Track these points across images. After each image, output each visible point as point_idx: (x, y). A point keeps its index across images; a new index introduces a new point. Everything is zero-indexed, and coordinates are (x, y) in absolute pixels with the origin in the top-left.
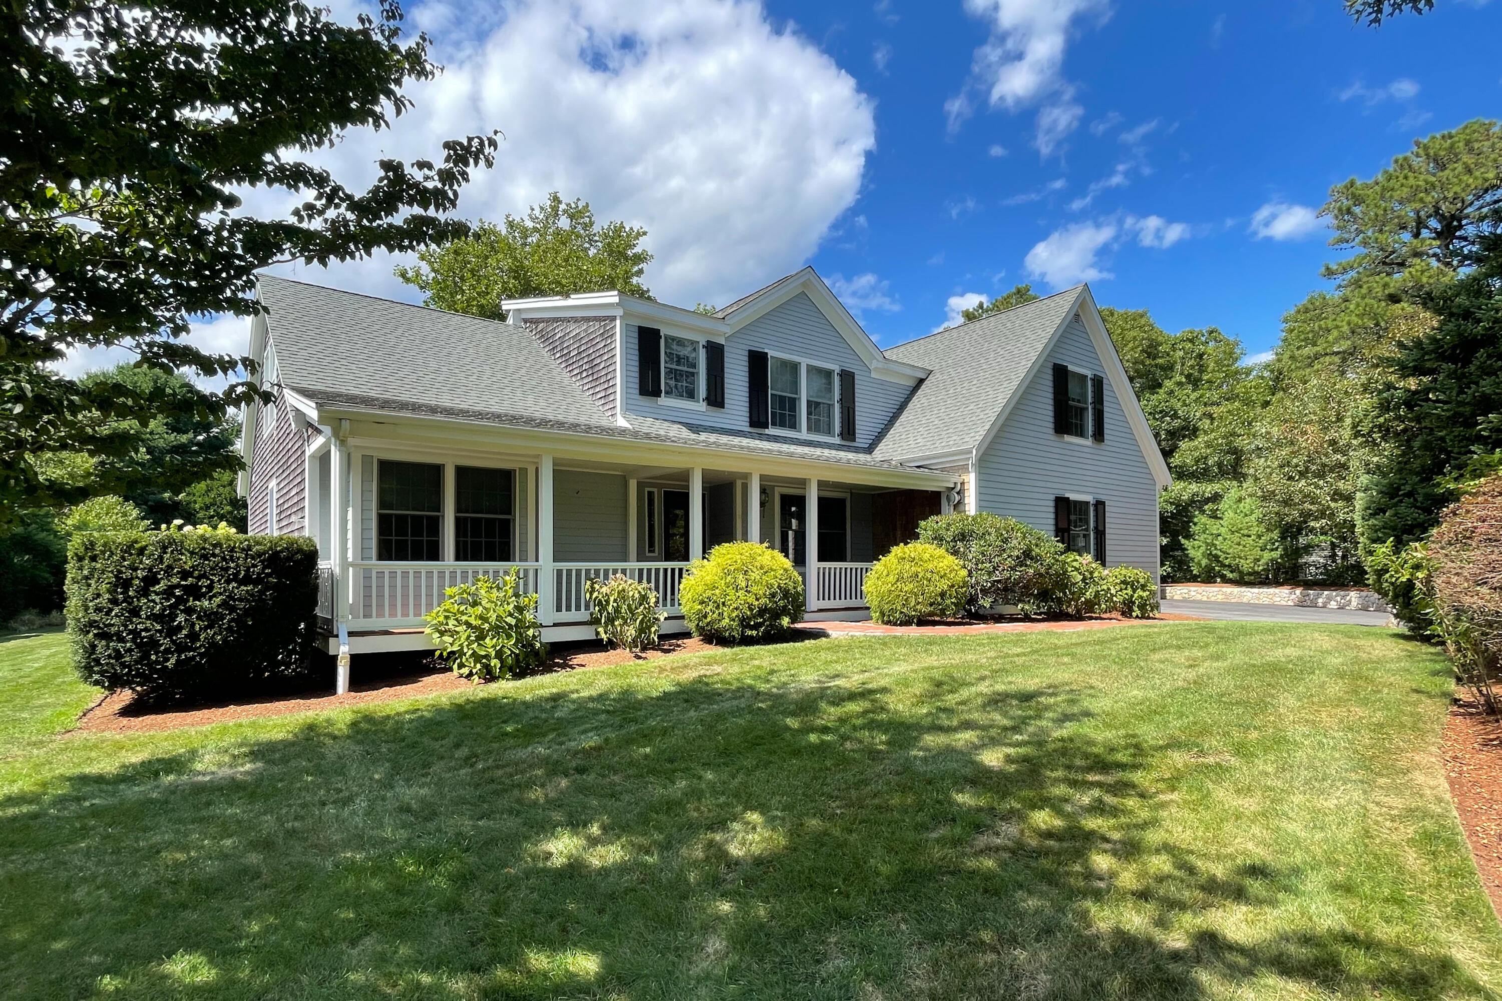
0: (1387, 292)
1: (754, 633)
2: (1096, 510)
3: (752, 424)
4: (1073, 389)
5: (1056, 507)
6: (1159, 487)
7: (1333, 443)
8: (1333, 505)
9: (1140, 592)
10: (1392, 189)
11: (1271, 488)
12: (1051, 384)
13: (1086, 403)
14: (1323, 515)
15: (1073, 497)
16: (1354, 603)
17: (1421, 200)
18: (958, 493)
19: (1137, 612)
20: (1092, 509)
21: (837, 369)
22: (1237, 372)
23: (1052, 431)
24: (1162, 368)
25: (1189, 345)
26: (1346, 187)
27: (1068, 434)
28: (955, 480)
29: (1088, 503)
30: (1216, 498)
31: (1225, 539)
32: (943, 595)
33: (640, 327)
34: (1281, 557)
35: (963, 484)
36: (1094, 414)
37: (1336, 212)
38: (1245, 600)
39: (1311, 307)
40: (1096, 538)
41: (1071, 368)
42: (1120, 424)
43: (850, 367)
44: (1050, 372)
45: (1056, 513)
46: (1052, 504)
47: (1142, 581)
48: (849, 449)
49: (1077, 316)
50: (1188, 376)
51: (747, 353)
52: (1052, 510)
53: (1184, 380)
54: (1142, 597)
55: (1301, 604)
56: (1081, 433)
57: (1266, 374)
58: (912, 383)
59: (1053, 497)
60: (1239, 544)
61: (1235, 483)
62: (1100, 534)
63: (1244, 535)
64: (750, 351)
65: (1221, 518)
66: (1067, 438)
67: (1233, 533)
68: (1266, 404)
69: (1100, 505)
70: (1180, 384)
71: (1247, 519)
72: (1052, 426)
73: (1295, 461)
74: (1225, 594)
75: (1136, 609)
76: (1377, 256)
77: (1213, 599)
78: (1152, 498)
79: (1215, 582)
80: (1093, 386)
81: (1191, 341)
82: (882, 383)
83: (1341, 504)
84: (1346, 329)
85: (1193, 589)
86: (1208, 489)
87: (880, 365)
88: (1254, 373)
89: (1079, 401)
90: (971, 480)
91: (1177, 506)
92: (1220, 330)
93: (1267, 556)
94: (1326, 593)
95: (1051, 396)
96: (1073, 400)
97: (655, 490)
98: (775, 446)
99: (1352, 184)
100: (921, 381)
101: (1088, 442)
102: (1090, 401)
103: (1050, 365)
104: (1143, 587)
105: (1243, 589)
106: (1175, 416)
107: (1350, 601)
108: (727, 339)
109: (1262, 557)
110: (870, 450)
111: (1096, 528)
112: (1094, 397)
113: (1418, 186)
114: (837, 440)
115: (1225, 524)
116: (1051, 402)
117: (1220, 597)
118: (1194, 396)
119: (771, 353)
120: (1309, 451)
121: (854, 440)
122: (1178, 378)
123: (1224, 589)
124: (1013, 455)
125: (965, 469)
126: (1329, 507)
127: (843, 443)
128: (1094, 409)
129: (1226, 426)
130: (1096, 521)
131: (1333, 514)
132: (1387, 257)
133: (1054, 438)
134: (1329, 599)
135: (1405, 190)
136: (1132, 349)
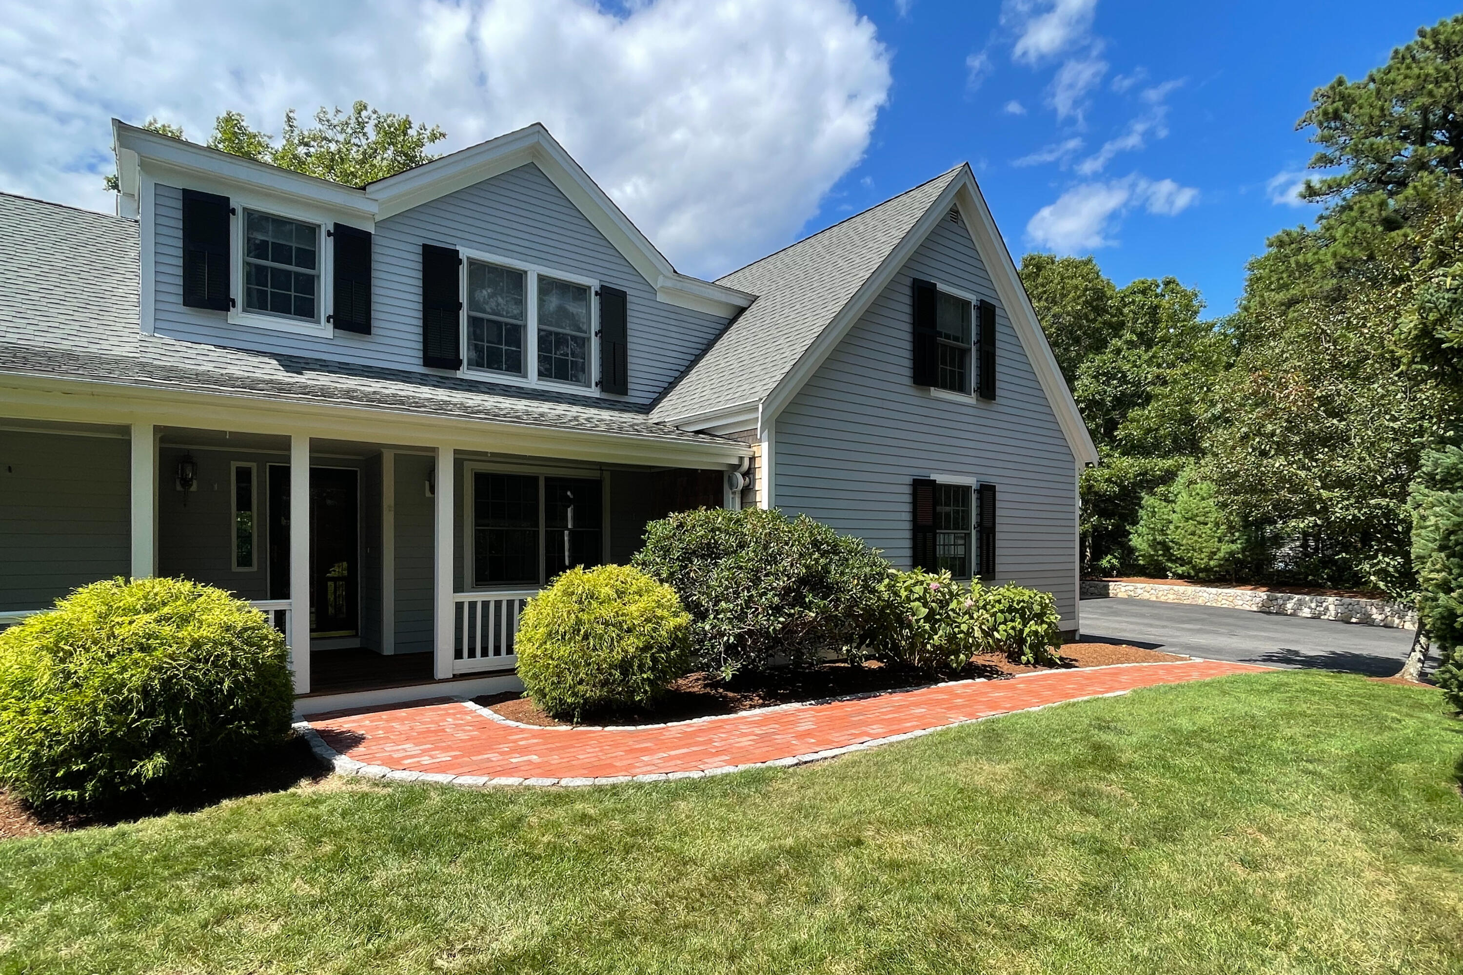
0: (1384, 214)
1: (72, 794)
2: (980, 499)
3: (428, 361)
4: (945, 319)
5: (915, 494)
6: (1079, 465)
7: (1326, 401)
8: (1325, 494)
9: (1032, 626)
10: (1393, 83)
11: (1232, 468)
12: (908, 309)
13: (969, 341)
14: (1309, 507)
15: (941, 478)
16: (1332, 613)
17: (1431, 94)
18: (745, 474)
19: (1028, 656)
20: (974, 497)
21: (594, 284)
22: (1193, 328)
23: (908, 381)
24: (1110, 325)
25: (1139, 298)
26: (1332, 88)
27: (936, 385)
28: (742, 453)
29: (968, 488)
30: (1169, 477)
31: (1177, 528)
32: (625, 666)
33: (185, 191)
34: (1244, 550)
35: (752, 459)
36: (980, 359)
37: (1321, 118)
38: (1200, 602)
39: (1286, 239)
40: (980, 539)
41: (941, 287)
42: (1022, 374)
43: (617, 283)
44: (908, 291)
45: (915, 503)
46: (908, 490)
47: (1037, 608)
48: (611, 406)
49: (954, 214)
50: (1141, 335)
51: (420, 250)
52: (908, 498)
53: (1135, 338)
54: (1036, 633)
55: (1265, 610)
56: (960, 386)
57: (1230, 331)
58: (725, 313)
59: (909, 480)
60: (1193, 534)
61: (1192, 460)
62: (988, 533)
63: (1200, 523)
64: (425, 246)
65: (1173, 502)
66: (935, 392)
67: (1187, 520)
68: (1229, 366)
69: (987, 492)
70: (1130, 343)
71: (1204, 504)
72: (908, 372)
73: (1270, 428)
74: (1176, 593)
75: (1026, 650)
76: (1373, 170)
77: (1163, 599)
78: (1070, 480)
79: (1166, 577)
80: (980, 317)
81: (1144, 292)
82: (675, 310)
83: (1337, 492)
84: (1331, 264)
85: (1139, 585)
86: (1160, 464)
87: (669, 284)
88: (1216, 329)
89: (956, 339)
90: (763, 451)
91: (1121, 486)
92: (1178, 280)
93: (1225, 548)
94: (1297, 597)
95: (908, 328)
96: (947, 337)
97: (253, 466)
98: (474, 400)
99: (1340, 83)
100: (741, 310)
101: (971, 399)
102: (974, 338)
103: (908, 282)
104: (1039, 617)
105: (1198, 588)
106: (1124, 380)
107: (1327, 609)
108: (377, 224)
109: (1219, 550)
110: (646, 409)
111: (980, 525)
112: (980, 334)
113: (1427, 75)
114: (594, 392)
115: (1177, 509)
116: (908, 337)
117: (1171, 597)
118: (1145, 357)
119: (465, 253)
120: (1290, 412)
121: (624, 391)
122: (1128, 336)
123: (1176, 588)
124: (845, 416)
125: (750, 436)
126: (1319, 498)
127: (605, 396)
128: (979, 350)
129: (1181, 390)
130: (981, 514)
131: (1325, 509)
132: (1383, 173)
133: (912, 391)
134: (1300, 603)
135: (1410, 82)
136: (1074, 300)
